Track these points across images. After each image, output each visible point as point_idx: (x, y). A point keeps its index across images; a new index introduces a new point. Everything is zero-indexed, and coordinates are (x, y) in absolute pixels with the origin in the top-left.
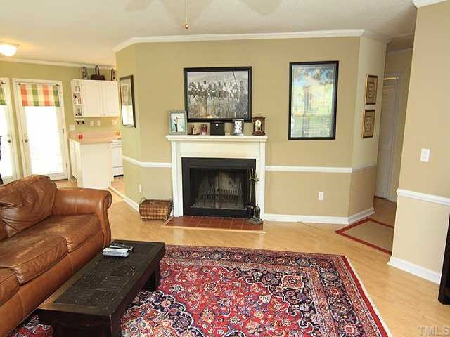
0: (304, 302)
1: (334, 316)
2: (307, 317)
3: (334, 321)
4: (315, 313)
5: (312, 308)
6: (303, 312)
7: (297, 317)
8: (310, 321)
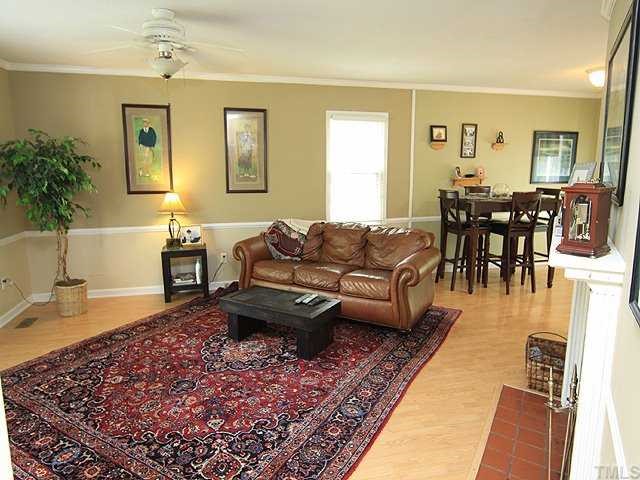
0: (175, 456)
1: (122, 470)
2: (152, 444)
3: (117, 466)
4: (147, 456)
5: (157, 457)
6: (161, 446)
7: (161, 437)
8: (144, 444)
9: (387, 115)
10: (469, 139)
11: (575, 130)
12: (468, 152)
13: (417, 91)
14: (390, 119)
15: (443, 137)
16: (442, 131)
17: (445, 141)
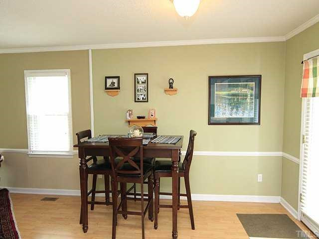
9: (68, 70)
10: (140, 86)
11: (257, 73)
12: (141, 97)
13: (92, 50)
14: (72, 74)
15: (116, 85)
16: (115, 81)
17: (118, 88)
